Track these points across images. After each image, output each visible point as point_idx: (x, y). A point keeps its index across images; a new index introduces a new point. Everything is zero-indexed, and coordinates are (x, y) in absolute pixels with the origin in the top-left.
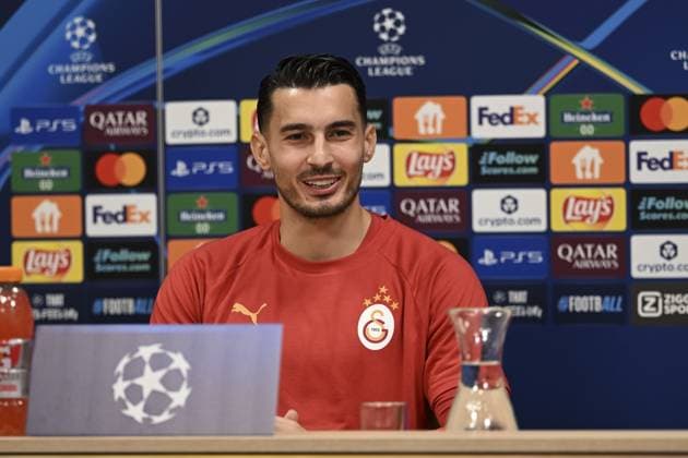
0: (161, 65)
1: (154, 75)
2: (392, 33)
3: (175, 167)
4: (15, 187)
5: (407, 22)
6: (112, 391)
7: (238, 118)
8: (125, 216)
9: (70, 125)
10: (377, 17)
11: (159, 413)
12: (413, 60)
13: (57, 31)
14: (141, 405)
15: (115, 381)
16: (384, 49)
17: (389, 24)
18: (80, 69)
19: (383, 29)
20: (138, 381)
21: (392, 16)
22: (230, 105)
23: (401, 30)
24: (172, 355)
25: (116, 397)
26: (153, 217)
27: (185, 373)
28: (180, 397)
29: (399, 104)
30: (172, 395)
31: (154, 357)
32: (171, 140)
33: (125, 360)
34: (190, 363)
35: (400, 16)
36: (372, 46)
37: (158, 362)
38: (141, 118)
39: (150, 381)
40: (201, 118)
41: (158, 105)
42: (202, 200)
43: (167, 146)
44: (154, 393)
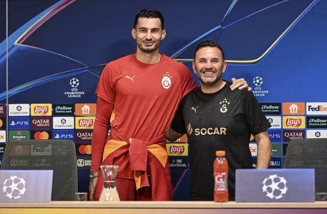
0: (8, 93)
1: (6, 96)
2: (75, 85)
3: (11, 123)
5: (79, 82)
6: (2, 190)
7: (30, 109)
10: (71, 81)
11: (16, 196)
12: (81, 93)
14: (11, 194)
15: (3, 186)
16: (73, 90)
17: (74, 82)
19: (72, 84)
20: (10, 187)
21: (75, 80)
22: (28, 105)
23: (78, 84)
24: (20, 179)
25: (4, 191)
26: (5, 137)
27: (24, 184)
28: (23, 191)
29: (77, 105)
30: (20, 191)
31: (15, 179)
32: (10, 115)
33: (6, 180)
34: (26, 181)
35: (77, 80)
36: (69, 89)
37: (16, 181)
38: (2, 108)
39: (14, 187)
40: (19, 109)
41: (7, 105)
42: (19, 132)
43: (9, 117)
44: (15, 190)
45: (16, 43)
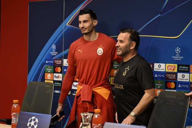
0: (63, 53)
3: (64, 70)
4: (46, 72)
8: (58, 77)
9: (52, 62)
13: (51, 47)
15: (28, 123)
18: (54, 53)
24: (36, 119)
27: (37, 122)
32: (64, 65)
33: (30, 119)
38: (61, 61)
41: (63, 59)
43: (64, 66)
45: (67, 24)
